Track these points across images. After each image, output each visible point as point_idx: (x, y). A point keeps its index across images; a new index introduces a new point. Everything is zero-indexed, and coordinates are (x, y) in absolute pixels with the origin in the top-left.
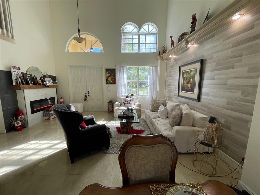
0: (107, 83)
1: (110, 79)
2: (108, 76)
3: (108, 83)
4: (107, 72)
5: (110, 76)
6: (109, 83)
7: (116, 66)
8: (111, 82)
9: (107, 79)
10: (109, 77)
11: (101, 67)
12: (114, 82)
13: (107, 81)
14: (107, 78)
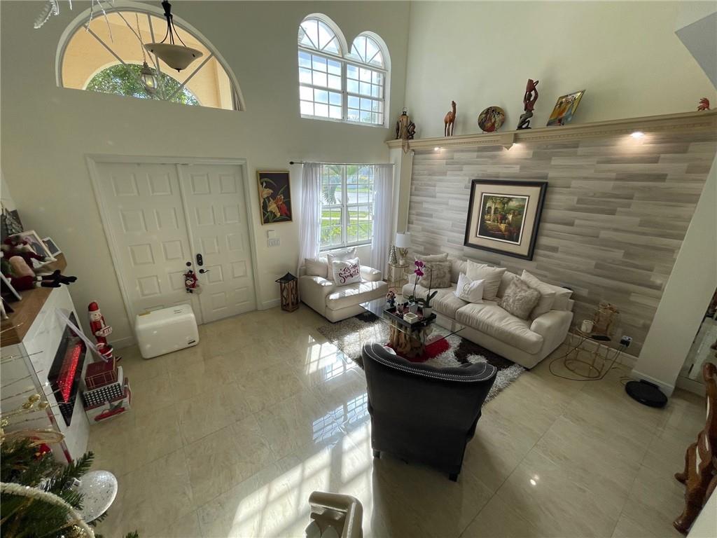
0: (266, 221)
1: (273, 207)
2: (265, 196)
3: (268, 218)
4: (264, 184)
5: (273, 196)
6: (271, 218)
7: (292, 163)
8: (279, 215)
9: (264, 207)
10: (269, 201)
11: (241, 166)
12: (287, 215)
13: (264, 214)
14: (264, 202)
